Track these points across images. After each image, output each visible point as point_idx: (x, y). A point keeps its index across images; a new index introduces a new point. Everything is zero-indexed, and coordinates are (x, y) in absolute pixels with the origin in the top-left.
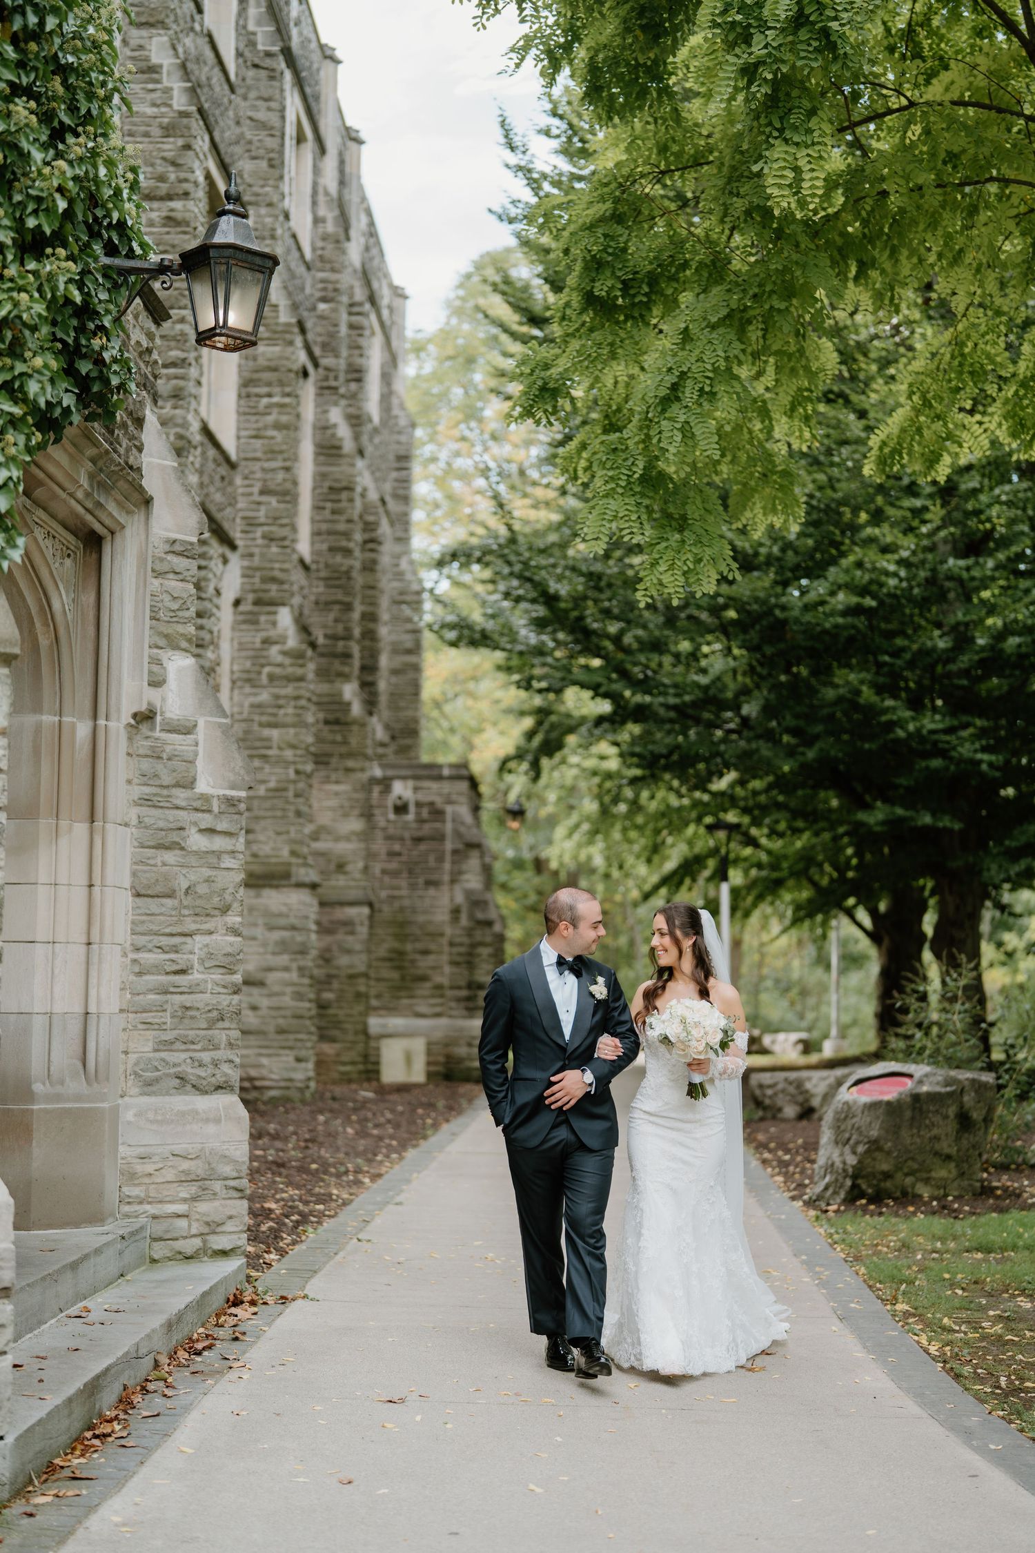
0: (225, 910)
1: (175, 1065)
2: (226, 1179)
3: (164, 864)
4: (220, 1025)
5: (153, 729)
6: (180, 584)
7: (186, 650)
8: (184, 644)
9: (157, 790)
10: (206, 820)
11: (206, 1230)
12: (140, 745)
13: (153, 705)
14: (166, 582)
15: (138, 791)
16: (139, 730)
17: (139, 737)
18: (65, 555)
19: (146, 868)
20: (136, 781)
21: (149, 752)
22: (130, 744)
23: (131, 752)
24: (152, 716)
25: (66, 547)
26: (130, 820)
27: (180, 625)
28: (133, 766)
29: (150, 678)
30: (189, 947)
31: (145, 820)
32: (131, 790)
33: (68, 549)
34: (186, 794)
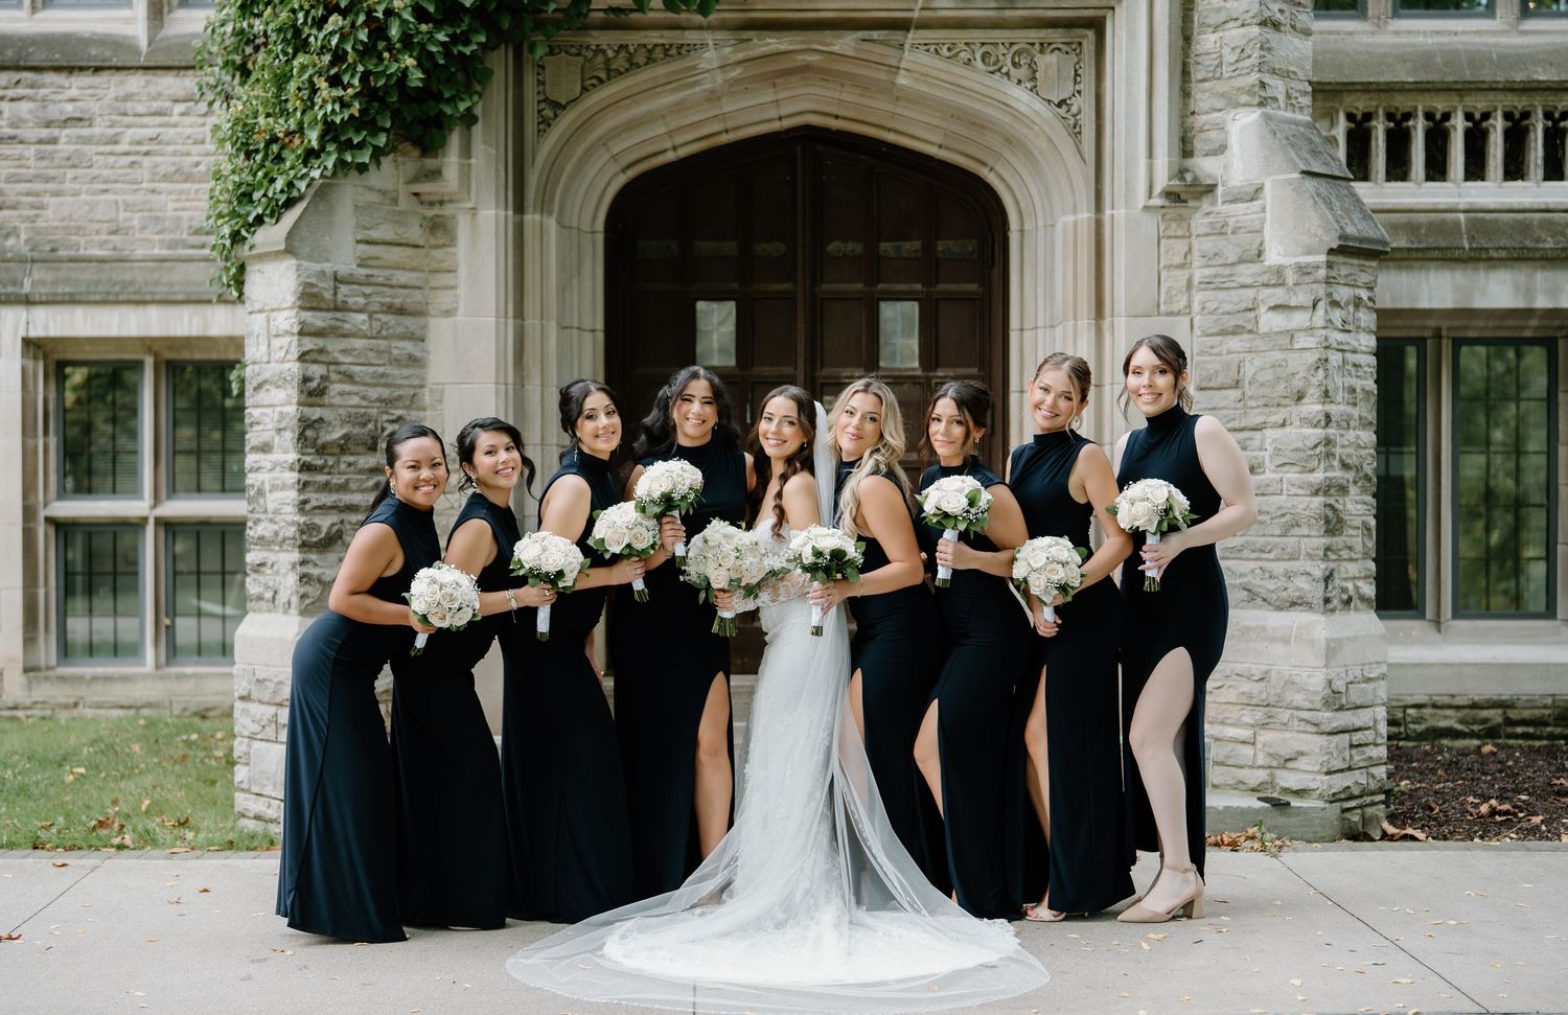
0: (1300, 397)
1: (1241, 575)
2: (1298, 709)
3: (1229, 353)
4: (1296, 531)
5: (1214, 203)
6: (1243, 30)
7: (1245, 105)
8: (1244, 99)
9: (1220, 270)
10: (1278, 295)
11: (1274, 764)
12: (1199, 223)
13: (1209, 177)
14: (1226, 33)
15: (1197, 277)
16: (1197, 208)
17: (1198, 215)
18: (1042, 51)
19: (1209, 358)
20: (1196, 264)
21: (1209, 230)
22: (1174, 226)
23: (1179, 233)
24: (1211, 189)
25: (1042, 44)
26: (1186, 307)
27: (1239, 79)
28: (1186, 248)
29: (1207, 148)
30: (1256, 443)
31: (1208, 305)
32: (1181, 276)
33: (1050, 44)
34: (1253, 268)
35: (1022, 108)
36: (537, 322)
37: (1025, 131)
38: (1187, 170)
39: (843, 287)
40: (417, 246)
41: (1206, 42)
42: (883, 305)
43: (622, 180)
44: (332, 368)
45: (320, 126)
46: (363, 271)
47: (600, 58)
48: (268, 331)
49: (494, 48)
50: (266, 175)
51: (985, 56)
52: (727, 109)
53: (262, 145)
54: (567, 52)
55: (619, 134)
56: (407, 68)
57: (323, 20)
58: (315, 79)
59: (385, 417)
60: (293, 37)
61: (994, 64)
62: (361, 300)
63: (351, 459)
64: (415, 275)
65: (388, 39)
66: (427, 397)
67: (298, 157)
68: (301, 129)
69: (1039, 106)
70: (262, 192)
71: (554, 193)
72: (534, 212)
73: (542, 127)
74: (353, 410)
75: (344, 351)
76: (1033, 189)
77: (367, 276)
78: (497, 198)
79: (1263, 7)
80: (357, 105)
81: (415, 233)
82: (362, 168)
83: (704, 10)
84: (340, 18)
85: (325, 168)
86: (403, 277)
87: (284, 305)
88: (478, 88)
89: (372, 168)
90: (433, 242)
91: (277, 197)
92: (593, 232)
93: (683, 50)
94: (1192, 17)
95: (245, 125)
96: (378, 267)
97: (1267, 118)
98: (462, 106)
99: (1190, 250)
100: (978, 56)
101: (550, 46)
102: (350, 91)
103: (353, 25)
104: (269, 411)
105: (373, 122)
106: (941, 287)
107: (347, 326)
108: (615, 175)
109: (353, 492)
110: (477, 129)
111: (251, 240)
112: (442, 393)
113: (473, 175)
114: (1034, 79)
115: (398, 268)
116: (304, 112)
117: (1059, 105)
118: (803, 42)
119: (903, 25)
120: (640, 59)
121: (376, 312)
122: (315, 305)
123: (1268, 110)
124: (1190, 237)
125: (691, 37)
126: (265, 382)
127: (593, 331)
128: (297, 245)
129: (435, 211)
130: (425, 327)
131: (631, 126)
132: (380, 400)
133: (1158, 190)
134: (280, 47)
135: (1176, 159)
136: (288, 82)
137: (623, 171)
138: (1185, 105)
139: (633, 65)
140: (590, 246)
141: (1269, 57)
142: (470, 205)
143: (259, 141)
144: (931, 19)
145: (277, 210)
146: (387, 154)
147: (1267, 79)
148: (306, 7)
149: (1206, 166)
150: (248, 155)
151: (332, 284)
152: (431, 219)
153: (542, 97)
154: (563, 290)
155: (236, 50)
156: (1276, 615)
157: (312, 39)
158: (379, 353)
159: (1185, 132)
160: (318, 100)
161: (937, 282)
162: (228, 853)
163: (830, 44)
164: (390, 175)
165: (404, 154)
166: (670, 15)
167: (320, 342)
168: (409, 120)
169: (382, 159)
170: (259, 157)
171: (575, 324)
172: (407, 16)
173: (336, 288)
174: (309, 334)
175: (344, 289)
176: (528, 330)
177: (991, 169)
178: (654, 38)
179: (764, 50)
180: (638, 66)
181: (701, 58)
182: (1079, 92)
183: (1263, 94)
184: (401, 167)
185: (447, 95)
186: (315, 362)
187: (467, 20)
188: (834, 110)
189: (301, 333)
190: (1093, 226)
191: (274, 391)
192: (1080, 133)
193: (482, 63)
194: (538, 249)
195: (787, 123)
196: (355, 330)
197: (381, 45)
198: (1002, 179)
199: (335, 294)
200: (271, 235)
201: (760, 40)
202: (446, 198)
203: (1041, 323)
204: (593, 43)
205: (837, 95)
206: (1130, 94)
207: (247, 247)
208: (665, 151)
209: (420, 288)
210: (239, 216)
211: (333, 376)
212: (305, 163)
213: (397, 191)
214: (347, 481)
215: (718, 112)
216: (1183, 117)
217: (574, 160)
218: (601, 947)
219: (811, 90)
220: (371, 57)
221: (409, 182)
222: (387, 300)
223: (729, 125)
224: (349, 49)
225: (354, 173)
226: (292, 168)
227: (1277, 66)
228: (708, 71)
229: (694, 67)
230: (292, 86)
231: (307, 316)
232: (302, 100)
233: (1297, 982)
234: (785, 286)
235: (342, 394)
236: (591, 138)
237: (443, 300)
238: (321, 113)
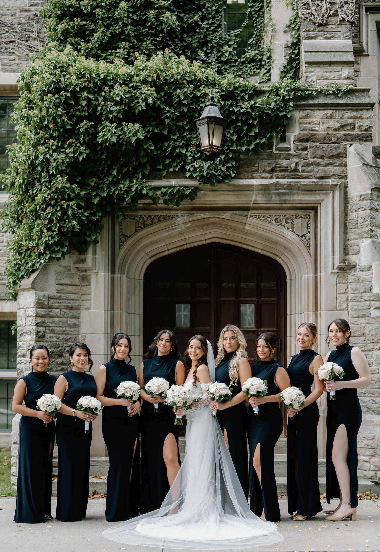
1: (367, 402)
3: (361, 324)
5: (355, 271)
6: (365, 212)
7: (366, 237)
8: (365, 235)
9: (357, 295)
12: (351, 278)
13: (354, 262)
14: (359, 212)
15: (350, 296)
16: (350, 273)
17: (350, 275)
18: (296, 218)
19: (354, 326)
20: (349, 292)
21: (354, 281)
22: (342, 279)
23: (343, 282)
24: (354, 266)
25: (296, 215)
26: (346, 308)
27: (364, 228)
28: (346, 287)
29: (353, 252)
30: (370, 356)
31: (353, 307)
32: (344, 297)
33: (299, 215)
34: (369, 294)
35: (289, 238)
36: (119, 312)
37: (290, 245)
38: (346, 260)
39: (227, 299)
40: (77, 286)
41: (353, 215)
42: (241, 305)
43: (150, 261)
44: (47, 328)
45: (44, 245)
46: (58, 295)
47: (141, 220)
48: (25, 315)
49: (104, 217)
50: (25, 261)
51: (276, 220)
52: (186, 237)
53: (24, 251)
54: (130, 218)
55: (149, 245)
56: (74, 225)
57: (46, 208)
58: (43, 229)
59: (65, 345)
60: (35, 214)
61: (279, 222)
62: (57, 305)
63: (53, 360)
64: (76, 296)
65: (68, 215)
66: (80, 338)
67: (36, 255)
68: (37, 245)
69: (295, 237)
70: (24, 267)
71: (125, 267)
72: (118, 273)
73: (121, 244)
74: (54, 343)
75: (51, 322)
76: (294, 265)
77: (60, 296)
78: (105, 269)
79: (372, 204)
80: (57, 238)
81: (76, 281)
82: (58, 259)
83: (177, 204)
84: (51, 208)
85: (46, 259)
86: (72, 296)
87: (31, 307)
88: (99, 231)
89: (62, 259)
90: (83, 284)
91: (29, 269)
92: (139, 280)
93: (170, 218)
94: (348, 206)
95: (18, 243)
96: (63, 293)
97: (373, 242)
98: (93, 238)
99: (347, 287)
100: (274, 220)
101: (124, 216)
102: (55, 233)
103: (56, 210)
104: (25, 343)
105: (62, 243)
106: (262, 299)
107: (52, 314)
108: (147, 260)
109: (54, 371)
110: (99, 245)
111: (19, 284)
112: (85, 337)
113: (97, 260)
114: (293, 227)
115: (70, 293)
116: (39, 240)
117: (302, 237)
118: (212, 215)
119: (247, 209)
120: (156, 220)
121: (62, 309)
122: (41, 306)
123: (374, 239)
124: (347, 283)
125: (173, 213)
126: (24, 333)
127: (139, 314)
128: (35, 286)
129: (84, 273)
130: (79, 314)
131: (153, 243)
132: (64, 339)
133: (336, 267)
134: (31, 217)
135: (342, 256)
136: (33, 229)
137: (150, 258)
138: (346, 237)
139: (153, 223)
140: (138, 284)
141: (374, 221)
142: (96, 271)
143: (23, 249)
144: (257, 207)
145: (29, 274)
146: (67, 254)
147: (373, 228)
148: (40, 204)
149: (353, 258)
150: (19, 254)
151: (47, 299)
152: (82, 276)
153: (121, 234)
154: (128, 301)
155: (15, 213)
156: (377, 416)
157: (42, 215)
158: (64, 323)
159: (346, 246)
160: (43, 236)
161: (261, 297)
162: (9, 497)
163: (222, 215)
164: (67, 261)
165: (73, 254)
166: (165, 206)
167: (43, 319)
168: (75, 242)
169: (65, 256)
170: (23, 255)
171: (133, 312)
172: (74, 207)
173: (49, 301)
174: (39, 317)
175: (51, 301)
176: (116, 315)
177: (280, 258)
178: (160, 213)
179: (199, 217)
180: (155, 223)
181: (176, 220)
182: (309, 232)
183: (372, 234)
184: (72, 258)
185: (88, 234)
186: (41, 326)
187: (95, 208)
188: (225, 237)
189: (37, 316)
190: (314, 279)
191: (27, 336)
192: (309, 246)
193: (100, 222)
194: (119, 287)
195: (208, 242)
196: (55, 315)
197: (65, 217)
198: (284, 261)
199: (49, 303)
200: (27, 282)
201: (197, 214)
202: (87, 269)
203: (297, 312)
204: (139, 215)
205: (225, 232)
206: (326, 233)
207: (18, 286)
208: (165, 251)
209: (78, 300)
210: (16, 275)
211: (47, 331)
212: (39, 257)
213: (70, 267)
214: (52, 367)
215: (183, 238)
216: (345, 241)
217: (132, 255)
218: (135, 528)
219: (216, 230)
220: (62, 221)
221: (74, 264)
222: (66, 304)
223: (187, 242)
224: (54, 219)
225: (56, 261)
226: (34, 259)
227: (377, 224)
228: (179, 225)
229: (174, 223)
230: (35, 231)
231: (39, 310)
232: (38, 236)
233: (367, 541)
234: (207, 299)
235: (50, 337)
236: (138, 248)
237: (86, 304)
238: (45, 240)
